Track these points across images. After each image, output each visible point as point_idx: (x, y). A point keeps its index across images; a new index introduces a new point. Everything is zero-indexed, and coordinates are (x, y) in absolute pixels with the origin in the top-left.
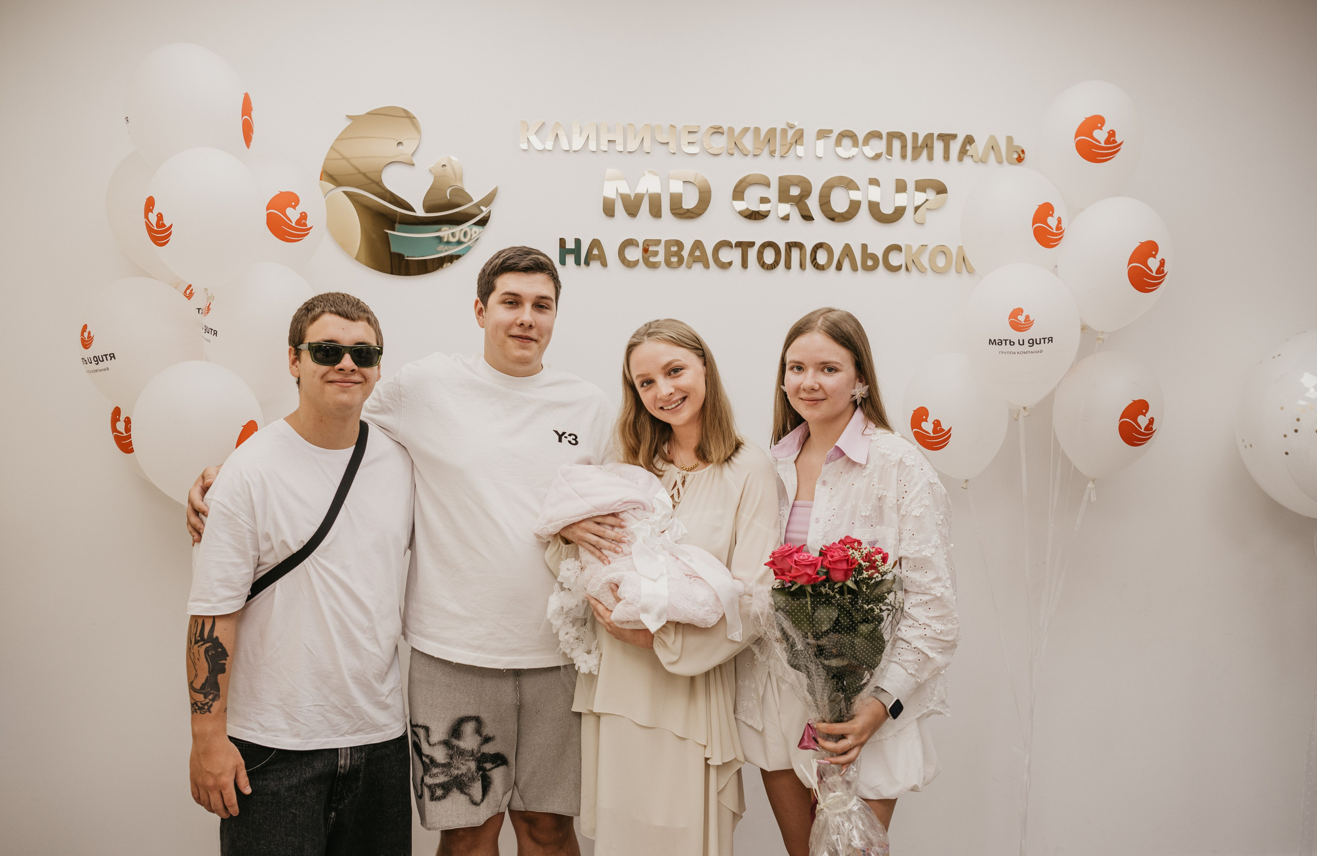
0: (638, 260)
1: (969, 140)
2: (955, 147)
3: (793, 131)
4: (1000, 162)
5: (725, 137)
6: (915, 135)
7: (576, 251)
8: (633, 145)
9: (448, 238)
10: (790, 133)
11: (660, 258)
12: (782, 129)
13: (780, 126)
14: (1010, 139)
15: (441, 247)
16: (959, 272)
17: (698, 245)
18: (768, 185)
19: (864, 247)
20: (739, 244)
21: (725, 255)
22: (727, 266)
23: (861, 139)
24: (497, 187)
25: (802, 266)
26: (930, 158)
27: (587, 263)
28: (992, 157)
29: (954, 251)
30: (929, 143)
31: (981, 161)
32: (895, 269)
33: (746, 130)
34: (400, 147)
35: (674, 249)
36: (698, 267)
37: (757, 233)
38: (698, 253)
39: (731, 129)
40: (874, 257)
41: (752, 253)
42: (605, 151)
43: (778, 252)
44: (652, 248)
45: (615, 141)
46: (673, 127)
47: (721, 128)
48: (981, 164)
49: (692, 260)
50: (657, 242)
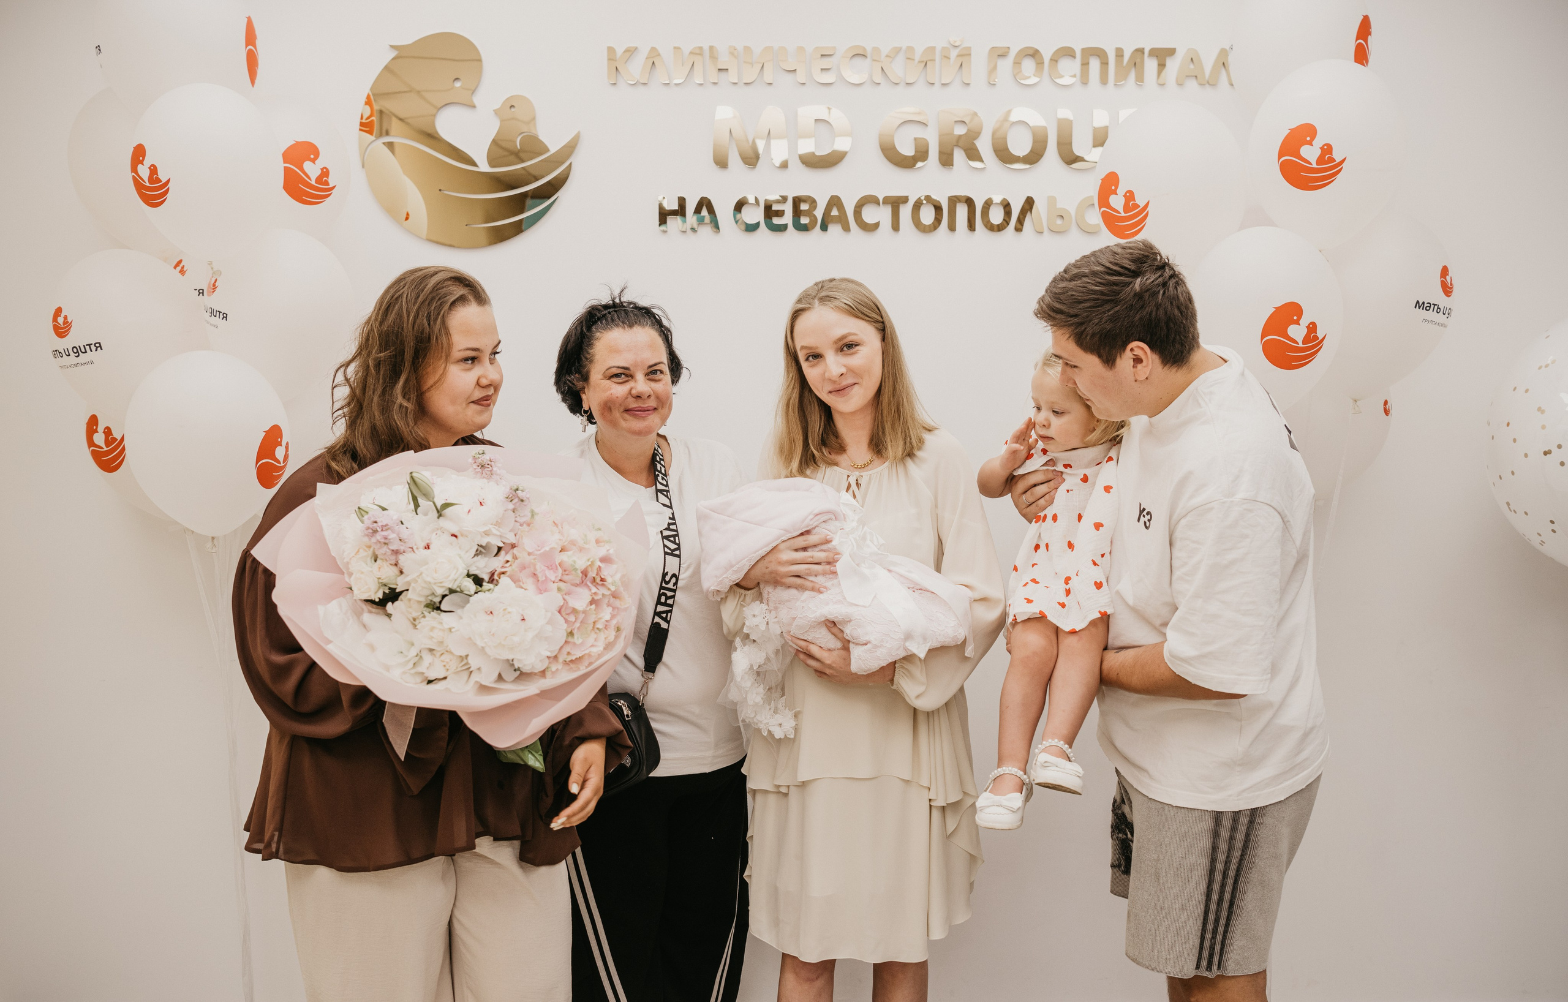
0: (759, 222)
1: (1192, 55)
2: (1173, 65)
3: (957, 50)
5: (868, 61)
6: (1119, 53)
7: (681, 211)
8: (751, 75)
10: (954, 53)
11: (788, 219)
12: (943, 47)
13: (940, 45)
17: (835, 202)
18: (926, 124)
19: (1054, 202)
20: (887, 200)
21: (870, 215)
22: (873, 227)
23: (1047, 60)
24: (579, 133)
25: (971, 226)
26: (1140, 78)
27: (694, 228)
28: (1223, 76)
30: (1138, 61)
31: (1208, 82)
32: (1093, 228)
33: (897, 50)
34: (458, 84)
35: (804, 207)
36: (834, 229)
37: (911, 185)
38: (835, 212)
39: (876, 50)
40: (1065, 213)
41: (906, 211)
42: (715, 83)
43: (938, 208)
44: (775, 207)
45: (727, 69)
46: (801, 49)
47: (865, 49)
48: (1207, 85)
49: (828, 220)
50: (783, 199)
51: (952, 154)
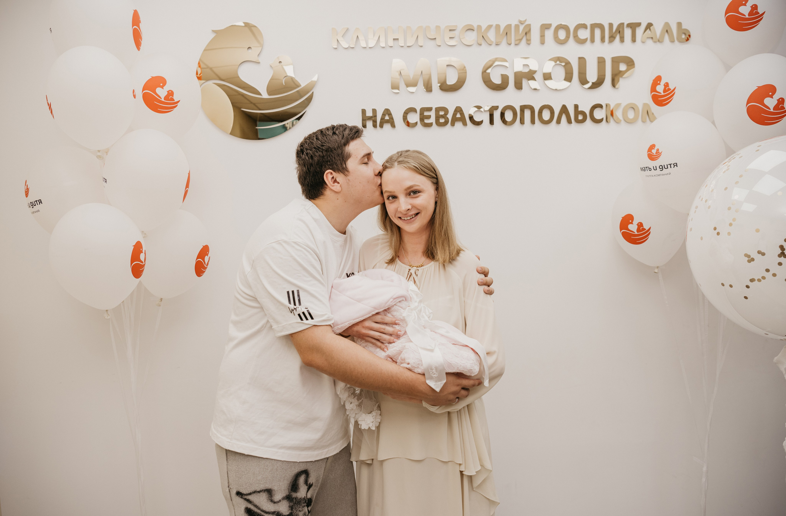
0: (417, 122)
1: (650, 26)
2: (639, 31)
3: (523, 26)
4: (672, 41)
5: (475, 32)
6: (611, 25)
7: (373, 119)
8: (411, 41)
10: (521, 27)
11: (432, 120)
12: (515, 25)
13: (514, 23)
14: (679, 24)
16: (644, 122)
17: (459, 110)
18: (506, 65)
19: (576, 107)
21: (478, 116)
22: (479, 123)
23: (572, 30)
24: (318, 76)
25: (533, 122)
26: (622, 40)
27: (381, 126)
28: (666, 37)
29: (640, 108)
30: (621, 30)
31: (658, 41)
32: (599, 121)
33: (490, 27)
35: (442, 113)
36: (459, 125)
37: (500, 99)
38: (458, 116)
39: (479, 27)
40: (583, 113)
41: (497, 114)
42: (391, 47)
43: (515, 112)
44: (426, 113)
45: (398, 39)
46: (438, 27)
47: (472, 26)
48: (658, 43)
49: (455, 120)
50: (430, 109)
51: (521, 83)
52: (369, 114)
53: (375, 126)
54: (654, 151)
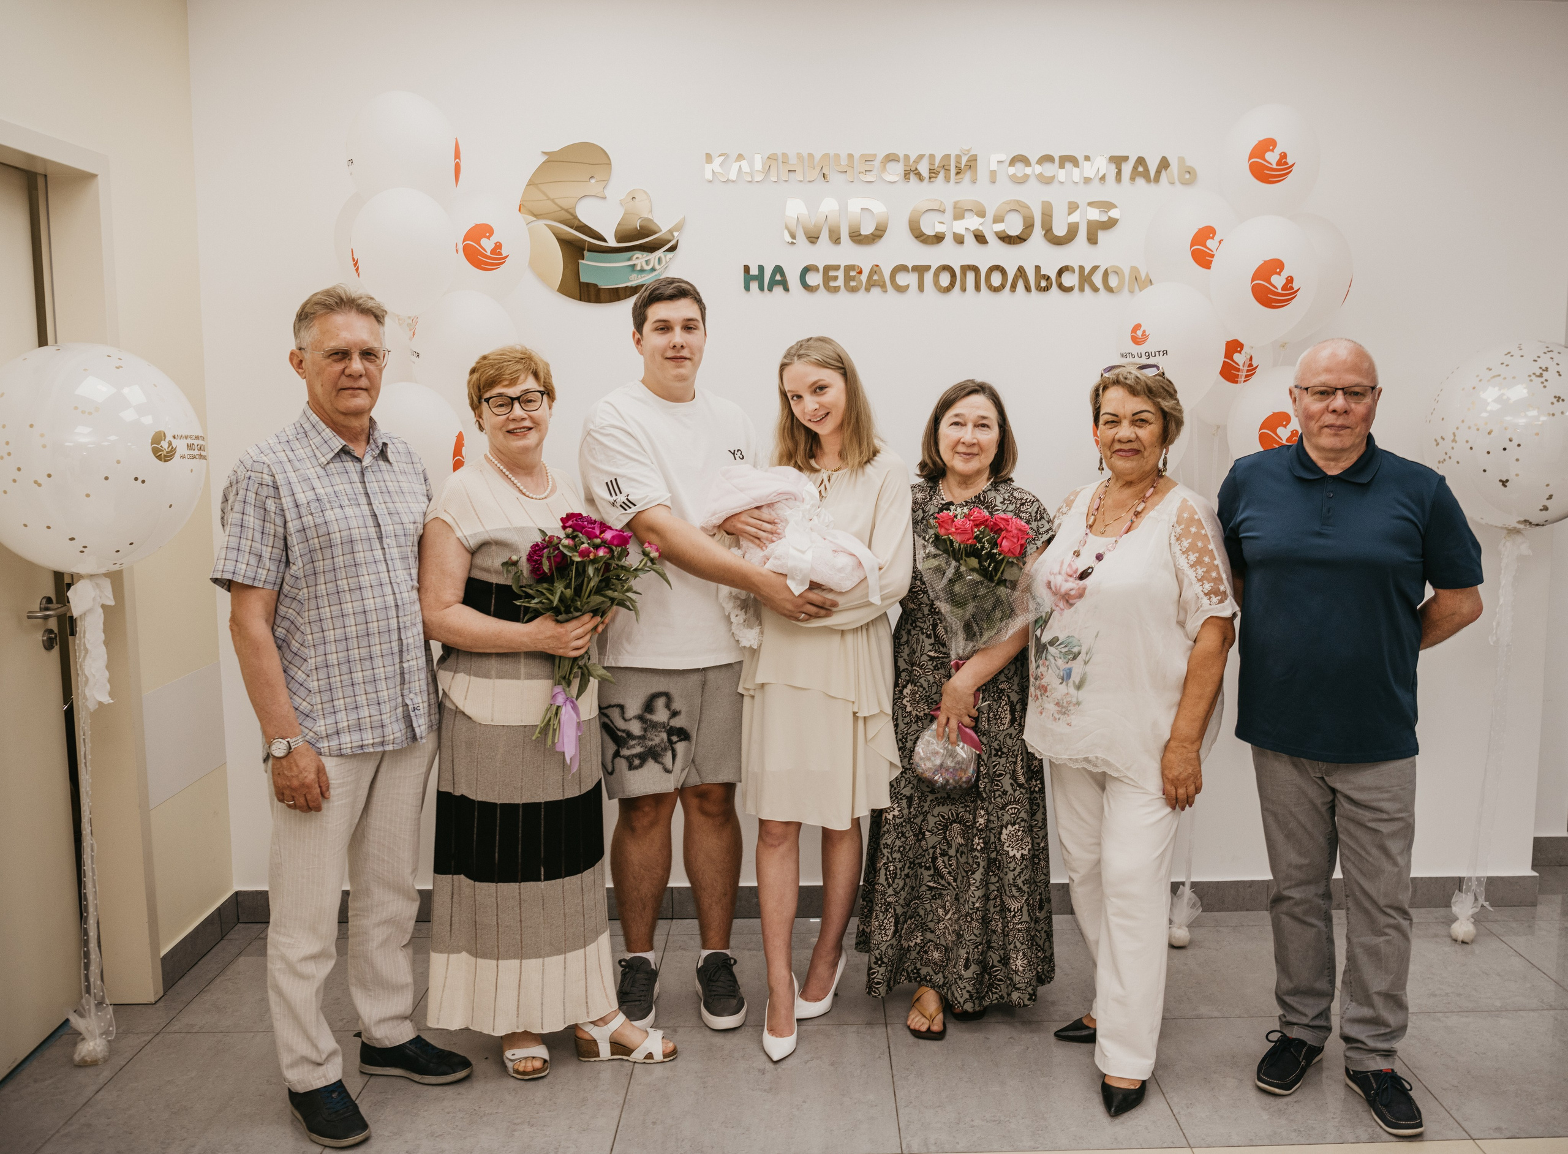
0: (819, 285)
1: (1141, 161)
2: (1127, 169)
3: (967, 157)
4: (1172, 183)
5: (901, 164)
6: (1087, 158)
7: (760, 278)
8: (813, 175)
9: (642, 266)
10: (965, 159)
11: (840, 282)
12: (956, 155)
13: (954, 152)
14: (1182, 159)
15: (634, 275)
16: (1132, 292)
17: (875, 270)
18: (943, 212)
19: (1038, 268)
20: (916, 269)
23: (1034, 161)
24: (684, 217)
25: (978, 288)
26: (1103, 179)
27: (770, 289)
28: (1164, 176)
29: (1127, 272)
30: (1101, 165)
32: (1069, 290)
33: (921, 157)
34: (593, 182)
35: (853, 273)
36: (876, 291)
37: (934, 256)
38: (875, 277)
39: (907, 157)
40: (1048, 278)
41: (929, 277)
42: (786, 181)
43: (953, 275)
44: (832, 273)
45: (795, 170)
46: (850, 156)
47: (897, 155)
48: (1152, 181)
49: (870, 285)
50: (837, 268)
51: (963, 235)
52: (754, 271)
53: (761, 288)
54: (1139, 333)
